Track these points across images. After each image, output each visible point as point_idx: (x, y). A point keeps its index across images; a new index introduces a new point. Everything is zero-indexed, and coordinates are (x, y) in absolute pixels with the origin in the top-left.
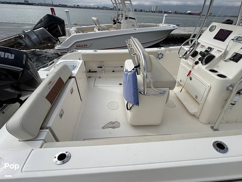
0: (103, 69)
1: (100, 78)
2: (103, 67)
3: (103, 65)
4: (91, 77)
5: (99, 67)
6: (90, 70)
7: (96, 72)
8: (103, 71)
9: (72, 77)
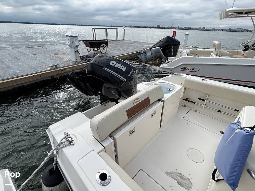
0: (205, 103)
1: (196, 111)
2: (206, 100)
3: (207, 98)
4: (185, 106)
5: (200, 99)
6: (188, 99)
7: (194, 103)
8: (204, 105)
9: (161, 100)
